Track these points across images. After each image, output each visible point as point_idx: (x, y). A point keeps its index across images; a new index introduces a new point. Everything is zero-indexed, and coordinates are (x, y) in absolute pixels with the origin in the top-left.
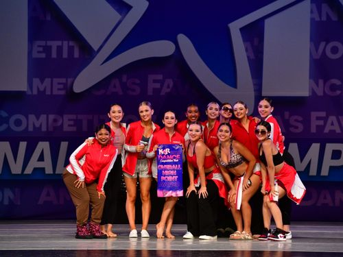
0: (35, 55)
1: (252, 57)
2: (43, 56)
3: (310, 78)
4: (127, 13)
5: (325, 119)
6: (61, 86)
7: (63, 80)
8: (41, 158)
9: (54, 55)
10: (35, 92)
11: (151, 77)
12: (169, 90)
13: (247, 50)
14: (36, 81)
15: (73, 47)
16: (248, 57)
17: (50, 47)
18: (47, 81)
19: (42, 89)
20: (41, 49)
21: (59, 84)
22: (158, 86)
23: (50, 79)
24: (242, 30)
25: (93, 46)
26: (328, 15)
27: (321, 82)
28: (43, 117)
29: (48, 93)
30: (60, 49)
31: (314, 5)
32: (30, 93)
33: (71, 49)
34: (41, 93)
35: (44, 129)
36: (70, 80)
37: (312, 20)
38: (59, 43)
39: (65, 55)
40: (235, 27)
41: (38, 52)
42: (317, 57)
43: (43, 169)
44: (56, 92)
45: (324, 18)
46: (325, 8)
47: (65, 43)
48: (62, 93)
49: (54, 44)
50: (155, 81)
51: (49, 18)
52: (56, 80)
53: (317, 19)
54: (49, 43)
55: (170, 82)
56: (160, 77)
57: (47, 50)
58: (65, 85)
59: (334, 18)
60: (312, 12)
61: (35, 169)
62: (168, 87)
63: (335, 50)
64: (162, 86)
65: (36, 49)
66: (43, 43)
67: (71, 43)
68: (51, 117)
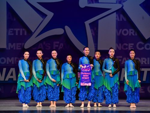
0: (9, 34)
1: (94, 35)
2: (13, 34)
3: (116, 43)
4: (45, 18)
5: (122, 59)
6: (20, 46)
7: (21, 44)
8: (12, 75)
9: (17, 34)
10: (9, 49)
11: (55, 43)
12: (61, 48)
13: (92, 32)
14: (10, 44)
15: (24, 31)
16: (92, 35)
17: (15, 31)
18: (14, 44)
19: (12, 47)
20: (12, 32)
21: (19, 45)
22: (57, 46)
23: (15, 44)
24: (90, 24)
25: (32, 30)
26: (123, 19)
27: (120, 44)
28: (13, 58)
29: (14, 49)
30: (19, 32)
31: (117, 15)
32: (7, 49)
33: (23, 32)
34: (12, 49)
35: (13, 63)
36: (23, 44)
37: (117, 20)
38: (19, 29)
39: (21, 34)
40: (87, 23)
41: (11, 33)
42: (119, 35)
43: (12, 79)
44: (17, 48)
45: (121, 20)
46: (121, 16)
47: (21, 29)
48: (20, 49)
49: (17, 30)
50: (56, 44)
51: (15, 20)
52: (17, 44)
53: (119, 20)
54: (15, 29)
55: (62, 44)
56: (58, 43)
57: (14, 32)
58: (21, 46)
59: (125, 20)
60: (116, 17)
61: (9, 79)
62: (61, 46)
63: (125, 32)
64: (59, 46)
65: (10, 32)
66: (12, 29)
67: (23, 29)
68: (16, 58)
